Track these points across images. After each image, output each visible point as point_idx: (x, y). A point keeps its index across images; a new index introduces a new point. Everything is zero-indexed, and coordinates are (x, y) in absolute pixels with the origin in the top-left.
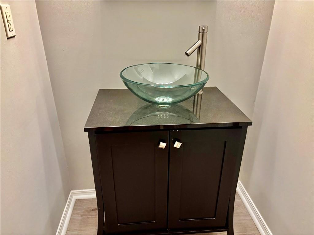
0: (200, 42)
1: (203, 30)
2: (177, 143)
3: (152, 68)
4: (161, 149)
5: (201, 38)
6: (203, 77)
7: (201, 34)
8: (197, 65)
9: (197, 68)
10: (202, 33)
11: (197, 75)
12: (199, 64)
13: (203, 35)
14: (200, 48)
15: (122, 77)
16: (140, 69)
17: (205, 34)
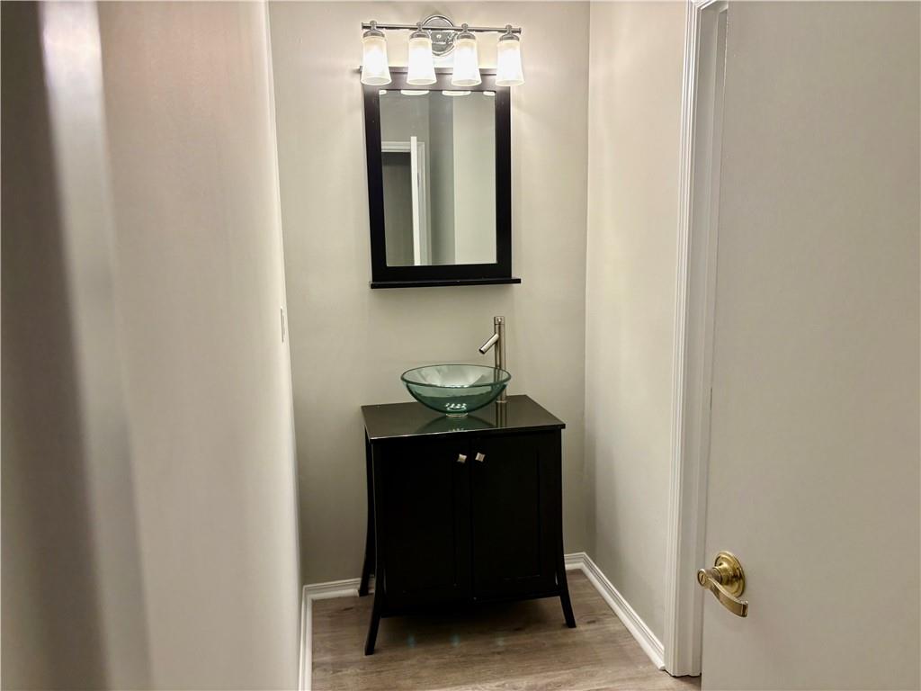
0: (497, 336)
1: (500, 324)
2: (479, 454)
3: (439, 371)
4: (460, 463)
5: (497, 331)
6: (504, 376)
7: (497, 326)
8: (496, 365)
9: (496, 368)
10: (499, 327)
11: (496, 376)
12: (498, 363)
13: (500, 328)
14: (497, 343)
15: (403, 379)
16: (424, 372)
17: (502, 328)
